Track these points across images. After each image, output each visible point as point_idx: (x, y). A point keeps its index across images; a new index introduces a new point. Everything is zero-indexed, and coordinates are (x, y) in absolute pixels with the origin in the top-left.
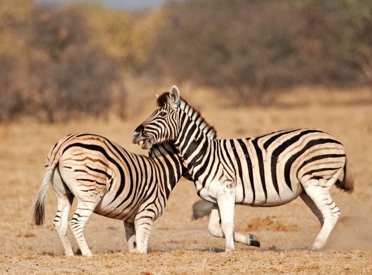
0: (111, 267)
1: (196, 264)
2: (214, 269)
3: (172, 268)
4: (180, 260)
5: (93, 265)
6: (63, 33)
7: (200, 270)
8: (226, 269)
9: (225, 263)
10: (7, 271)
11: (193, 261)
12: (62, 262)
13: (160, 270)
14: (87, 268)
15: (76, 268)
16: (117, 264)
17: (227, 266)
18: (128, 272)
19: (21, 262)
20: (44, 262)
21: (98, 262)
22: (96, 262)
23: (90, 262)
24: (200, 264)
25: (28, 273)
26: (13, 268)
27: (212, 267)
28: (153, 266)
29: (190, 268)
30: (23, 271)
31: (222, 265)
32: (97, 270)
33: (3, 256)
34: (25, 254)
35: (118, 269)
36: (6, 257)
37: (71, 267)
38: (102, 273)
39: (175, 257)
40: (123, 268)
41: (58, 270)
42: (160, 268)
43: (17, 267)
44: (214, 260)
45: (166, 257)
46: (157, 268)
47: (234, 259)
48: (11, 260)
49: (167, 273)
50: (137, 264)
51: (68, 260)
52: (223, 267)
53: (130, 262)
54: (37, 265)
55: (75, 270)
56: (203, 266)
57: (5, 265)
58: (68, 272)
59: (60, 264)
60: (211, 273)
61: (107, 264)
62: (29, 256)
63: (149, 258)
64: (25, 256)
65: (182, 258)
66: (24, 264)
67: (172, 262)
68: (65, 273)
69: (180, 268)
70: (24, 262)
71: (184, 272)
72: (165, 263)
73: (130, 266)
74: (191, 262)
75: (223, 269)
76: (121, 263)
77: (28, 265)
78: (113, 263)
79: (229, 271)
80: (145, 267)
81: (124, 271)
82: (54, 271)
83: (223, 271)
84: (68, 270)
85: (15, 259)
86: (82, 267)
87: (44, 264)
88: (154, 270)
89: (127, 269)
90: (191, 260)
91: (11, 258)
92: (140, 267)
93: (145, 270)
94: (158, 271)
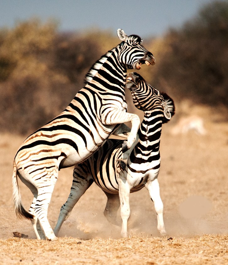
0: (120, 258)
1: (194, 255)
2: (209, 259)
3: (173, 259)
4: (180, 252)
5: (105, 256)
6: (80, 58)
7: (196, 260)
8: (218, 260)
9: (218, 254)
10: (32, 261)
11: (191, 253)
12: (79, 254)
13: (163, 260)
14: (100, 258)
15: (91, 258)
16: (126, 255)
17: (219, 257)
18: (135, 262)
19: (44, 253)
20: (64, 254)
21: (110, 253)
22: (108, 253)
23: (103, 254)
24: (197, 255)
25: (50, 263)
26: (37, 259)
27: (207, 258)
28: (156, 256)
29: (189, 258)
30: (46, 261)
31: (216, 256)
32: (109, 260)
33: (29, 248)
34: (48, 246)
35: (126, 259)
36: (32, 249)
37: (86, 257)
38: (114, 262)
39: (175, 249)
40: (131, 259)
41: (75, 260)
42: (162, 259)
43: (40, 258)
44: (209, 252)
45: (168, 249)
46: (160, 258)
47: (225, 251)
48: (35, 252)
49: (168, 263)
50: (143, 255)
51: (84, 251)
52: (217, 258)
53: (138, 254)
54: (58, 256)
55: (91, 260)
56: (200, 257)
57: (31, 256)
58: (84, 262)
59: (78, 255)
60: (206, 263)
61: (117, 255)
62: (51, 248)
63: (154, 250)
64: (47, 248)
65: (181, 250)
66: (46, 256)
67: (173, 253)
68: (82, 262)
69: (180, 259)
70: (47, 253)
71: (183, 261)
72: (167, 254)
73: (137, 257)
74: (189, 254)
75: (216, 260)
76: (130, 255)
77: (50, 256)
78: (123, 254)
79: (221, 261)
80: (150, 257)
81: (132, 261)
82: (72, 261)
83: (217, 261)
84: (85, 260)
85: (39, 251)
86: (96, 258)
87: (64, 255)
88: (157, 260)
89: (134, 260)
90: (189, 251)
91: (35, 250)
92: (145, 258)
93: (150, 260)
94: (161, 261)
